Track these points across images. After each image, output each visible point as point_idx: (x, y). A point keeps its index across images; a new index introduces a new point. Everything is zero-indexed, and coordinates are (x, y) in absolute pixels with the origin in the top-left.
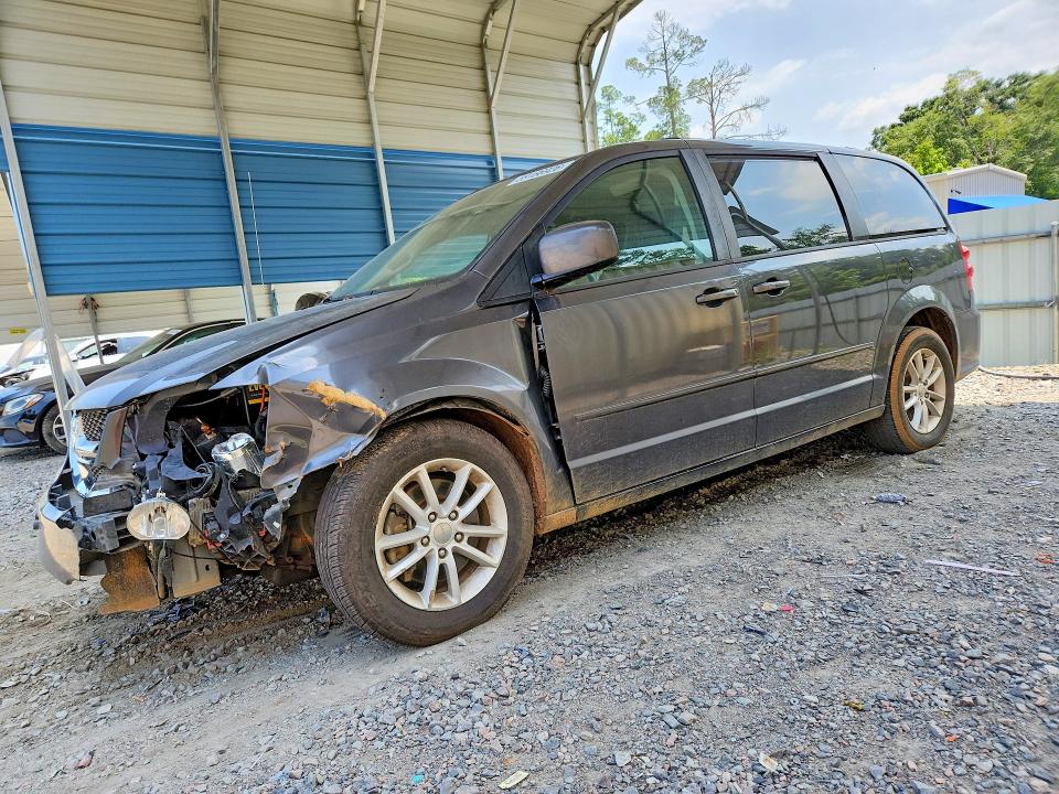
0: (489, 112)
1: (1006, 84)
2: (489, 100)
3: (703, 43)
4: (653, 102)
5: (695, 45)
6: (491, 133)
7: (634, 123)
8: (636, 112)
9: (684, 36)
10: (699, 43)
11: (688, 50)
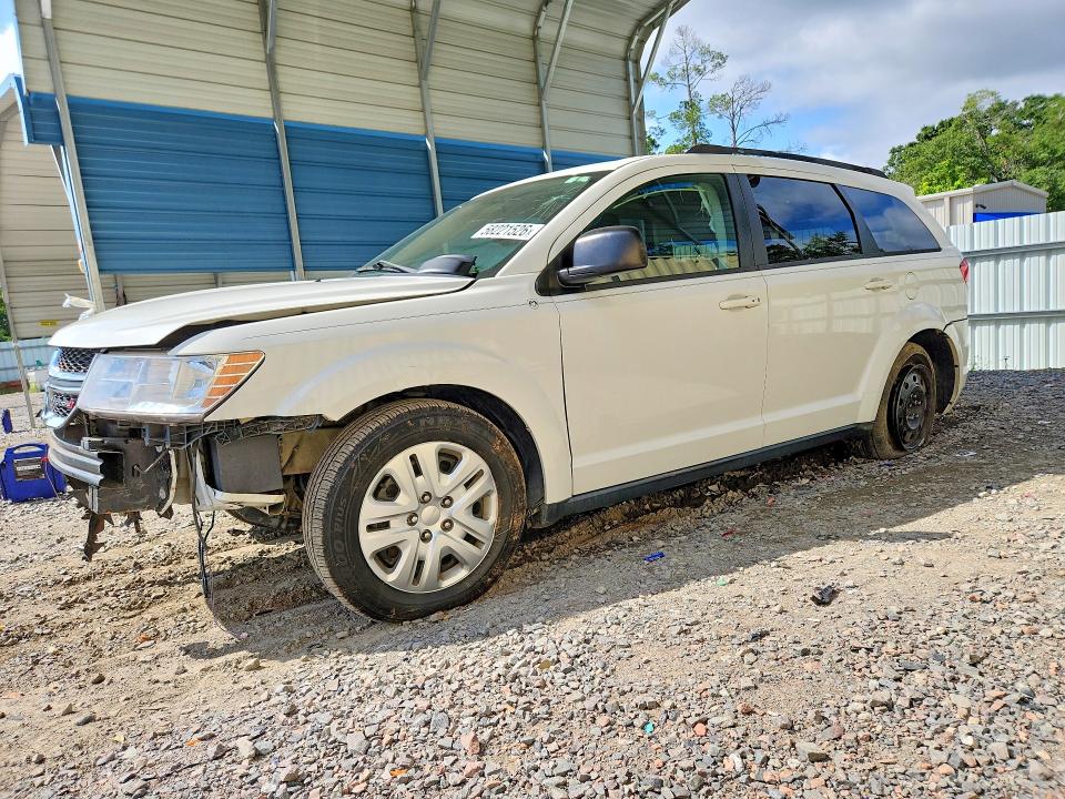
0: (539, 105)
1: (1022, 105)
2: (541, 92)
3: (724, 59)
4: (675, 117)
5: (716, 61)
6: (541, 126)
7: (653, 137)
8: (656, 125)
9: (706, 52)
10: (721, 59)
11: (709, 66)
